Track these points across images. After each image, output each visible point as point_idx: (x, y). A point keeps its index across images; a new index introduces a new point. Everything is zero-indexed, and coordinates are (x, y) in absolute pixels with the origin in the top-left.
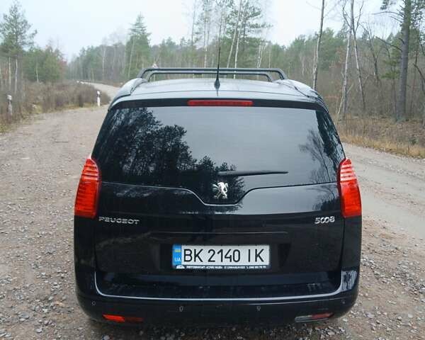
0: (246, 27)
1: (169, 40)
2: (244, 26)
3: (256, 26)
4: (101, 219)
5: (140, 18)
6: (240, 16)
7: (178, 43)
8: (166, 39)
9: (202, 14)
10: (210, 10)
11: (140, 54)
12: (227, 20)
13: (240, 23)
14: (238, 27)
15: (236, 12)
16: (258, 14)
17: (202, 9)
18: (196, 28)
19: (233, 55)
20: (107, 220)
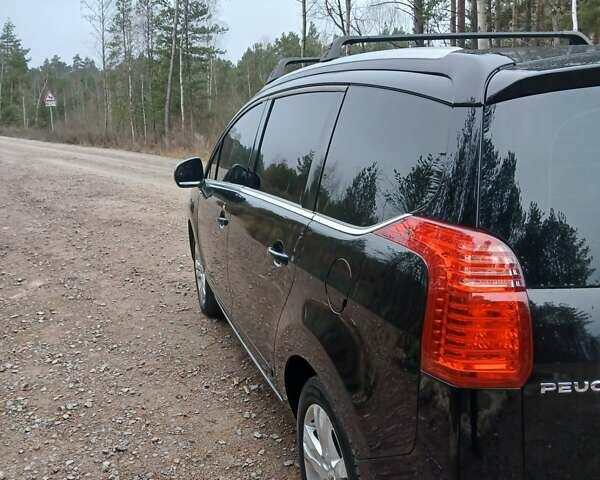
0: (189, 33)
1: (56, 59)
2: (185, 30)
3: (203, 30)
4: (546, 387)
5: (8, 27)
6: (178, 16)
7: (70, 63)
8: (50, 58)
9: (118, 16)
10: (130, 10)
11: (15, 82)
12: (158, 23)
13: (179, 27)
14: (177, 32)
15: (171, 11)
16: (204, 12)
17: (116, 8)
18: (109, 37)
19: (175, 74)
20: (565, 388)
